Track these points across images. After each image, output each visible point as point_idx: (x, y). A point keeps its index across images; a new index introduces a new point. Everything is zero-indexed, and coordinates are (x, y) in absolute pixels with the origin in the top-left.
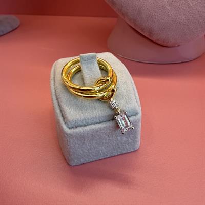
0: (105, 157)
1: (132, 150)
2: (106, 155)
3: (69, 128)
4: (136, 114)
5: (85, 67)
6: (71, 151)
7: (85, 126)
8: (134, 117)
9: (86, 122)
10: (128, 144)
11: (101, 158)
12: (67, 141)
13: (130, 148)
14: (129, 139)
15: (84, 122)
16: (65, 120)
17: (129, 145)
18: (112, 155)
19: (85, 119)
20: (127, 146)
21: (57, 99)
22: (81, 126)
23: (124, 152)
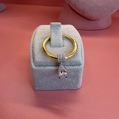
0: (57, 89)
1: (75, 88)
2: (58, 88)
3: (36, 66)
4: (80, 65)
5: (53, 31)
6: (35, 80)
7: (45, 66)
8: (78, 66)
9: (46, 64)
10: (72, 83)
11: (54, 89)
12: (33, 73)
13: (74, 87)
14: (74, 81)
15: (45, 64)
16: (34, 61)
17: (73, 85)
18: (61, 89)
19: (46, 62)
20: (72, 85)
21: (32, 48)
22: (43, 66)
23: (70, 88)
